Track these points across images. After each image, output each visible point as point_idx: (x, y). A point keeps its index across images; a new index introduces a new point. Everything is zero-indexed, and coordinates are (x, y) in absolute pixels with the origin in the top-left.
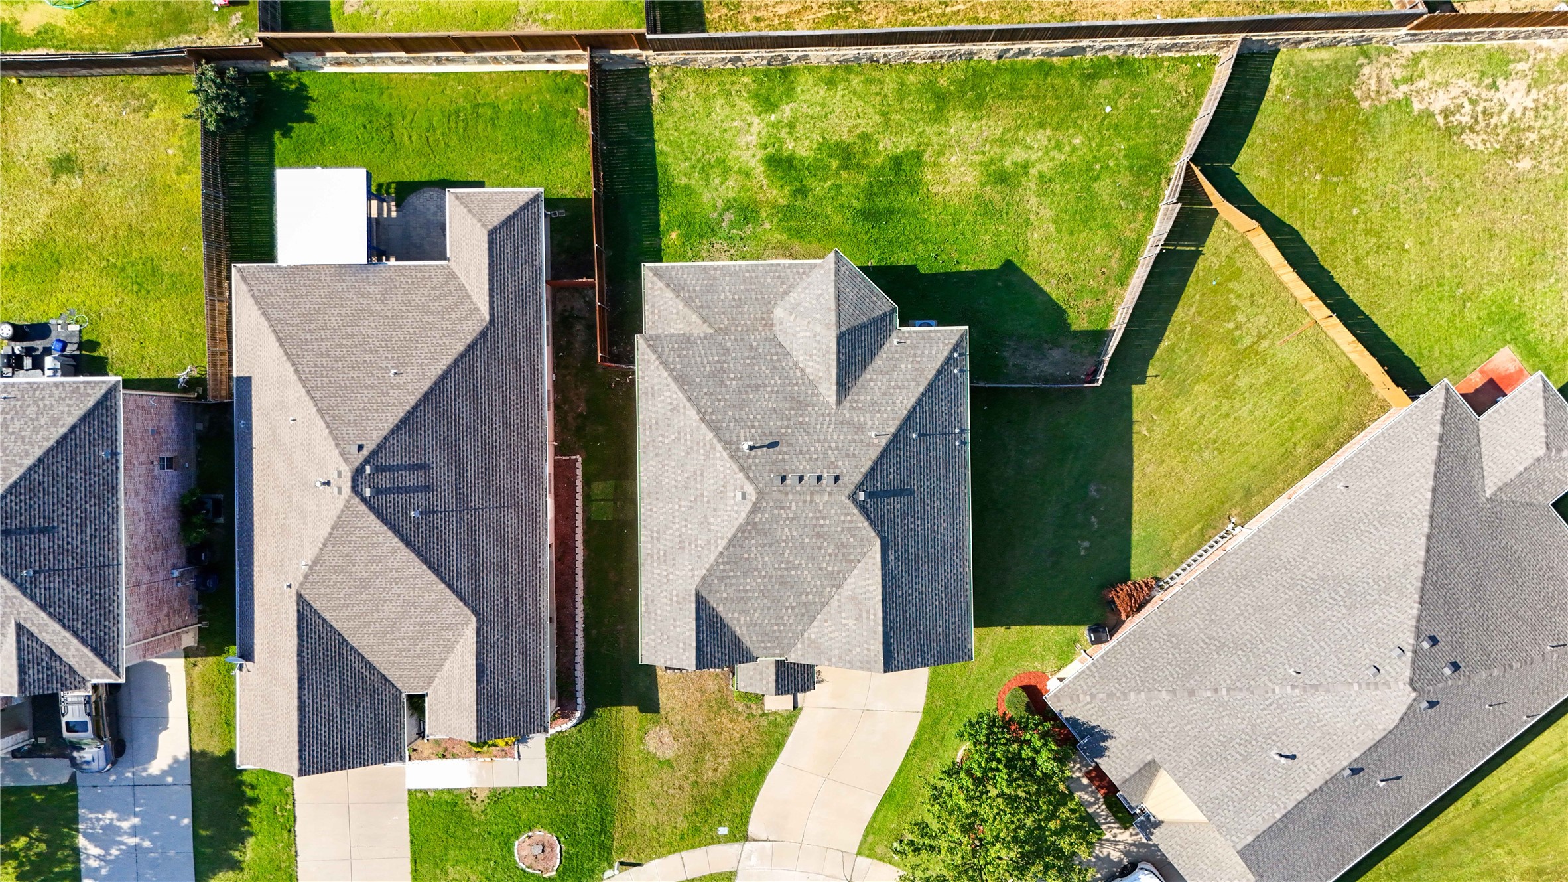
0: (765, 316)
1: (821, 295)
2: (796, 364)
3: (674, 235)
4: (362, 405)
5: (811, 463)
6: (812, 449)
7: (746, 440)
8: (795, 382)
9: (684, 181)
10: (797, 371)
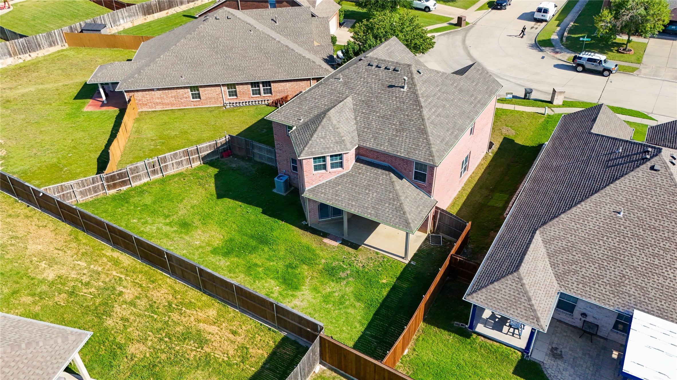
0: (357, 175)
1: (322, 138)
2: (356, 123)
3: (384, 281)
4: (649, 197)
5: (377, 74)
6: (373, 80)
7: (404, 92)
8: (363, 115)
9: (358, 304)
10: (358, 120)
